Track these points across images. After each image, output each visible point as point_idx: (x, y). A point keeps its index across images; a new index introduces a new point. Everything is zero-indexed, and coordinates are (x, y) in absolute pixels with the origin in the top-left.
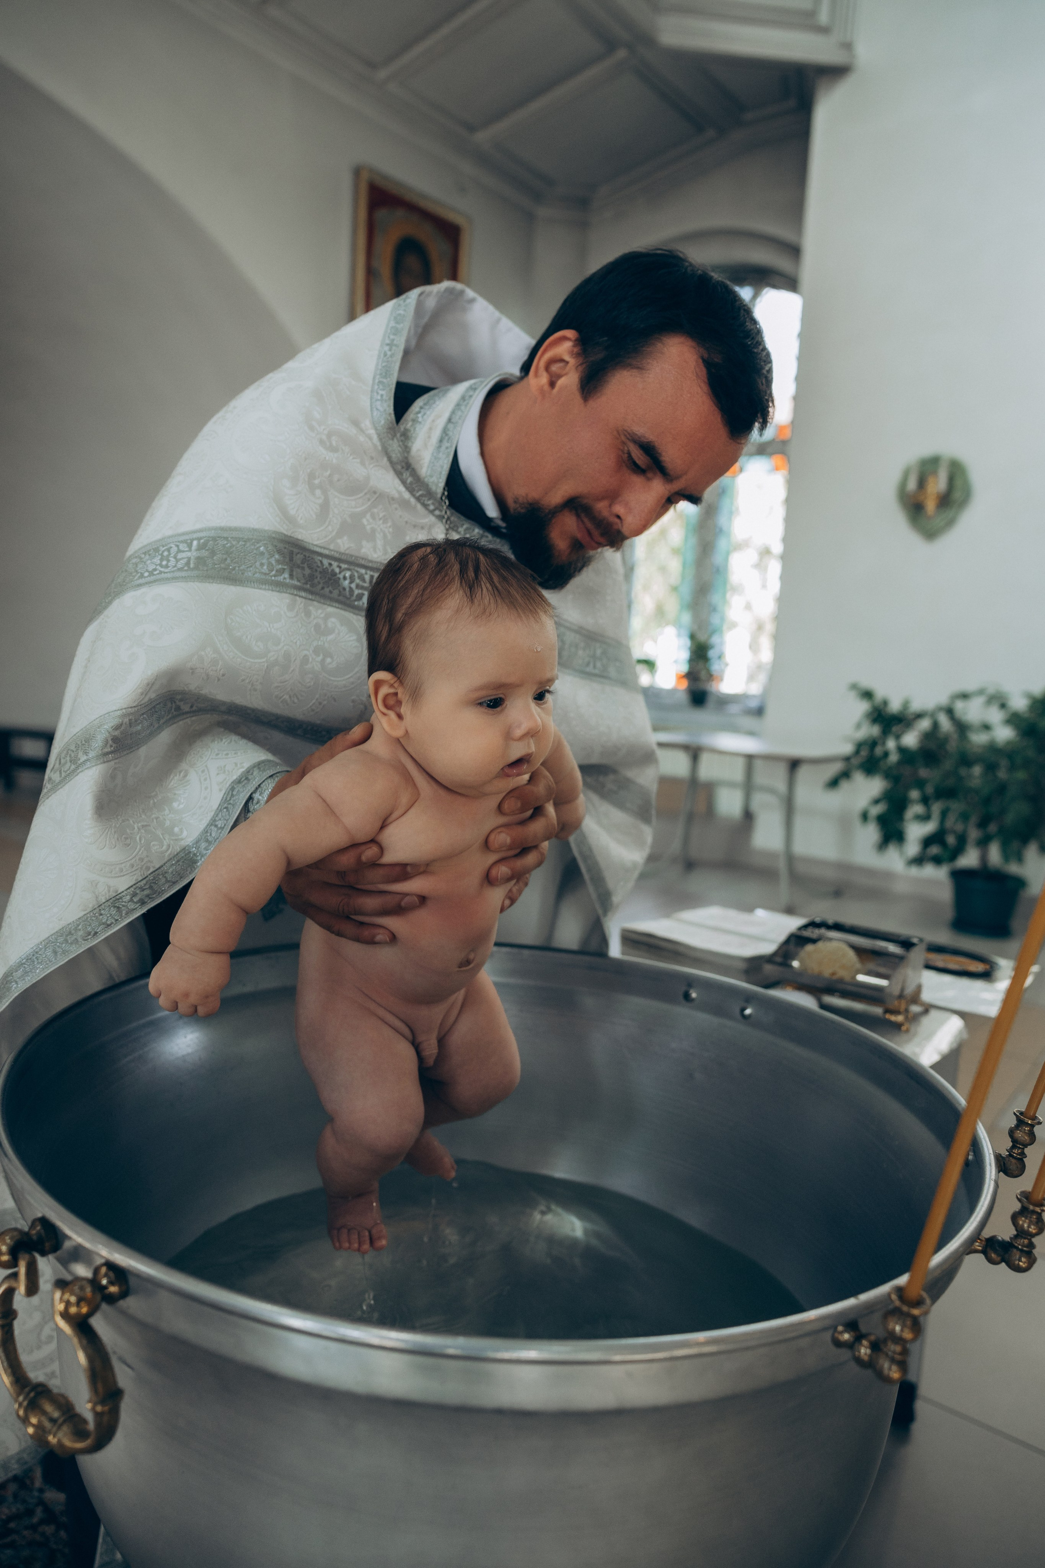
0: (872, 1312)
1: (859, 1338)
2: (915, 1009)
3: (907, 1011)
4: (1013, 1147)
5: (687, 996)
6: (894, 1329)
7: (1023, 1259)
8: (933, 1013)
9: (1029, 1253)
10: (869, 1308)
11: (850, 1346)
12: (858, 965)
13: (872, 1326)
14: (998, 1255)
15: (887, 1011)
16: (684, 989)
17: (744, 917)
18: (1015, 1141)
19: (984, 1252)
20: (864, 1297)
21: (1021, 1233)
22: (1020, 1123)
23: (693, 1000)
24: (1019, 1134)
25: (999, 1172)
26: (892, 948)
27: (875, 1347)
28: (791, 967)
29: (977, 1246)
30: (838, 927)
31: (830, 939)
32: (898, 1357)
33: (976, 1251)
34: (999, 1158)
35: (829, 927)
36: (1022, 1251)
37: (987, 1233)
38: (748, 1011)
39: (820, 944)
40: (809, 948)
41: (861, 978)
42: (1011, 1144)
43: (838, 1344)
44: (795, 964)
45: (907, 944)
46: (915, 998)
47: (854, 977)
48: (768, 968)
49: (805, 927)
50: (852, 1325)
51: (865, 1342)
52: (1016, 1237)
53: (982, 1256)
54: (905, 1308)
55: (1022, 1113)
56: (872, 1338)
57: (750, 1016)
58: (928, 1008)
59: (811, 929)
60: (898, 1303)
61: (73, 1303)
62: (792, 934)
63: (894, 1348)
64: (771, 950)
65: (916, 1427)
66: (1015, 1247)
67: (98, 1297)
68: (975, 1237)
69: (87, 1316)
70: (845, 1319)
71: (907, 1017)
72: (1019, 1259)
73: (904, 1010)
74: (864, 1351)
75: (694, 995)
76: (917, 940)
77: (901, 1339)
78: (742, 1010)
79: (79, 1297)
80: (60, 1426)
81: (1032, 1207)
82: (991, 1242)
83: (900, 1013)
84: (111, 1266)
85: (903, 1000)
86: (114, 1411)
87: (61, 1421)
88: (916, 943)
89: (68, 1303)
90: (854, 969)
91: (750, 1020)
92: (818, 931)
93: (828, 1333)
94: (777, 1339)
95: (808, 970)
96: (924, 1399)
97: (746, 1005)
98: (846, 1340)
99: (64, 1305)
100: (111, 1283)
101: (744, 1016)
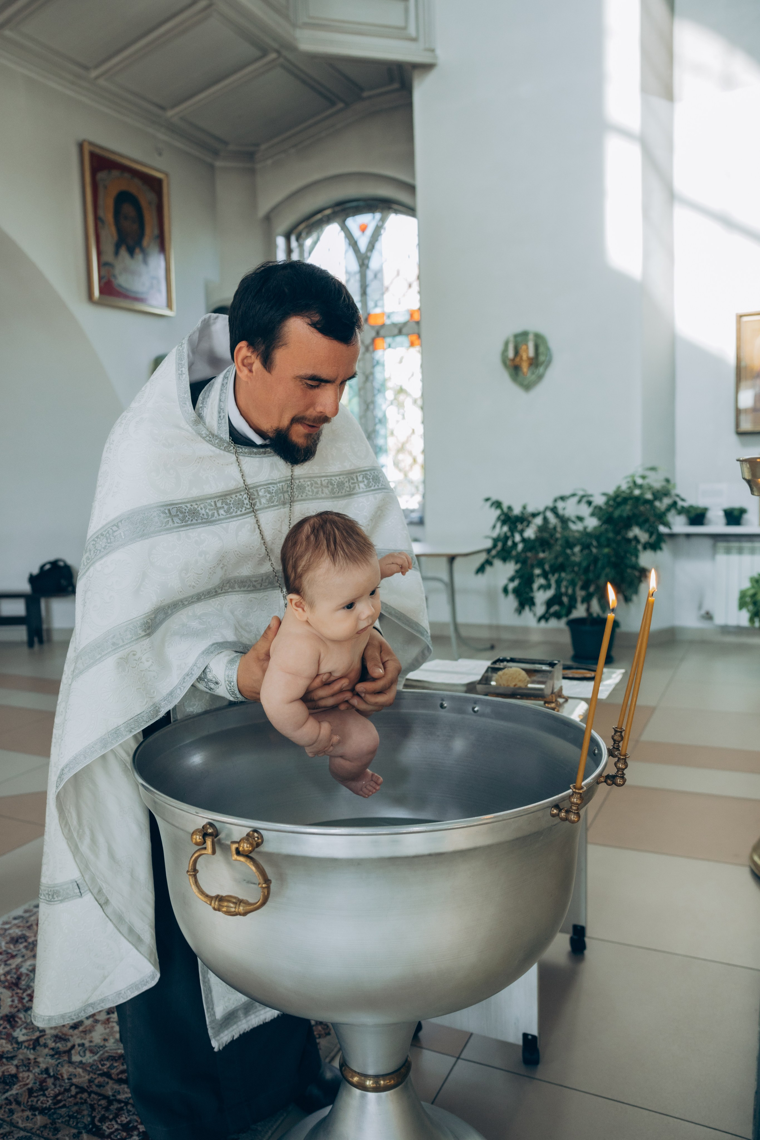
0: (564, 800)
1: (560, 810)
2: (561, 700)
3: (556, 701)
4: (615, 743)
5: (442, 706)
6: (574, 801)
7: (621, 781)
8: (570, 701)
9: (623, 777)
10: (563, 799)
11: (558, 815)
12: (528, 679)
13: (566, 805)
14: (611, 781)
15: (545, 703)
16: (440, 702)
17: (454, 663)
18: (614, 741)
19: (605, 782)
20: (560, 795)
21: (619, 769)
22: (616, 731)
23: (445, 707)
24: (616, 738)
25: (609, 756)
26: (545, 668)
27: (568, 812)
28: (491, 685)
29: (602, 779)
30: (512, 660)
31: (511, 667)
32: (576, 812)
33: (602, 782)
34: (609, 750)
35: (508, 661)
36: (620, 777)
37: (605, 774)
38: (476, 709)
39: (505, 670)
40: (500, 673)
41: (530, 686)
42: (613, 742)
43: (553, 816)
44: (493, 683)
45: (553, 665)
46: (560, 695)
47: (526, 686)
48: (479, 687)
49: (495, 663)
50: (557, 806)
51: (564, 811)
52: (618, 771)
53: (605, 784)
54: (577, 791)
55: (616, 728)
56: (566, 809)
57: (478, 711)
58: (566, 699)
59: (498, 663)
60: (574, 790)
61: (245, 847)
62: (489, 668)
63: (574, 808)
64: (478, 678)
65: (587, 952)
66: (617, 776)
67: (255, 843)
68: (600, 775)
69: (251, 852)
70: (554, 804)
71: (557, 704)
72: (619, 781)
73: (554, 701)
74: (563, 814)
75: (445, 705)
76: (556, 662)
77: (577, 804)
78: (473, 709)
79: (247, 844)
80: (239, 905)
81: (622, 757)
82: (608, 777)
83: (552, 702)
84: (255, 831)
85: (554, 696)
86: (268, 888)
87: (238, 903)
88: (555, 664)
89: (243, 848)
90: (526, 681)
91: (479, 713)
92: (502, 664)
93: (549, 810)
94: (530, 812)
95: (500, 685)
96: (590, 938)
97: (475, 705)
98: (556, 813)
99: (241, 849)
100: (258, 837)
101: (474, 712)
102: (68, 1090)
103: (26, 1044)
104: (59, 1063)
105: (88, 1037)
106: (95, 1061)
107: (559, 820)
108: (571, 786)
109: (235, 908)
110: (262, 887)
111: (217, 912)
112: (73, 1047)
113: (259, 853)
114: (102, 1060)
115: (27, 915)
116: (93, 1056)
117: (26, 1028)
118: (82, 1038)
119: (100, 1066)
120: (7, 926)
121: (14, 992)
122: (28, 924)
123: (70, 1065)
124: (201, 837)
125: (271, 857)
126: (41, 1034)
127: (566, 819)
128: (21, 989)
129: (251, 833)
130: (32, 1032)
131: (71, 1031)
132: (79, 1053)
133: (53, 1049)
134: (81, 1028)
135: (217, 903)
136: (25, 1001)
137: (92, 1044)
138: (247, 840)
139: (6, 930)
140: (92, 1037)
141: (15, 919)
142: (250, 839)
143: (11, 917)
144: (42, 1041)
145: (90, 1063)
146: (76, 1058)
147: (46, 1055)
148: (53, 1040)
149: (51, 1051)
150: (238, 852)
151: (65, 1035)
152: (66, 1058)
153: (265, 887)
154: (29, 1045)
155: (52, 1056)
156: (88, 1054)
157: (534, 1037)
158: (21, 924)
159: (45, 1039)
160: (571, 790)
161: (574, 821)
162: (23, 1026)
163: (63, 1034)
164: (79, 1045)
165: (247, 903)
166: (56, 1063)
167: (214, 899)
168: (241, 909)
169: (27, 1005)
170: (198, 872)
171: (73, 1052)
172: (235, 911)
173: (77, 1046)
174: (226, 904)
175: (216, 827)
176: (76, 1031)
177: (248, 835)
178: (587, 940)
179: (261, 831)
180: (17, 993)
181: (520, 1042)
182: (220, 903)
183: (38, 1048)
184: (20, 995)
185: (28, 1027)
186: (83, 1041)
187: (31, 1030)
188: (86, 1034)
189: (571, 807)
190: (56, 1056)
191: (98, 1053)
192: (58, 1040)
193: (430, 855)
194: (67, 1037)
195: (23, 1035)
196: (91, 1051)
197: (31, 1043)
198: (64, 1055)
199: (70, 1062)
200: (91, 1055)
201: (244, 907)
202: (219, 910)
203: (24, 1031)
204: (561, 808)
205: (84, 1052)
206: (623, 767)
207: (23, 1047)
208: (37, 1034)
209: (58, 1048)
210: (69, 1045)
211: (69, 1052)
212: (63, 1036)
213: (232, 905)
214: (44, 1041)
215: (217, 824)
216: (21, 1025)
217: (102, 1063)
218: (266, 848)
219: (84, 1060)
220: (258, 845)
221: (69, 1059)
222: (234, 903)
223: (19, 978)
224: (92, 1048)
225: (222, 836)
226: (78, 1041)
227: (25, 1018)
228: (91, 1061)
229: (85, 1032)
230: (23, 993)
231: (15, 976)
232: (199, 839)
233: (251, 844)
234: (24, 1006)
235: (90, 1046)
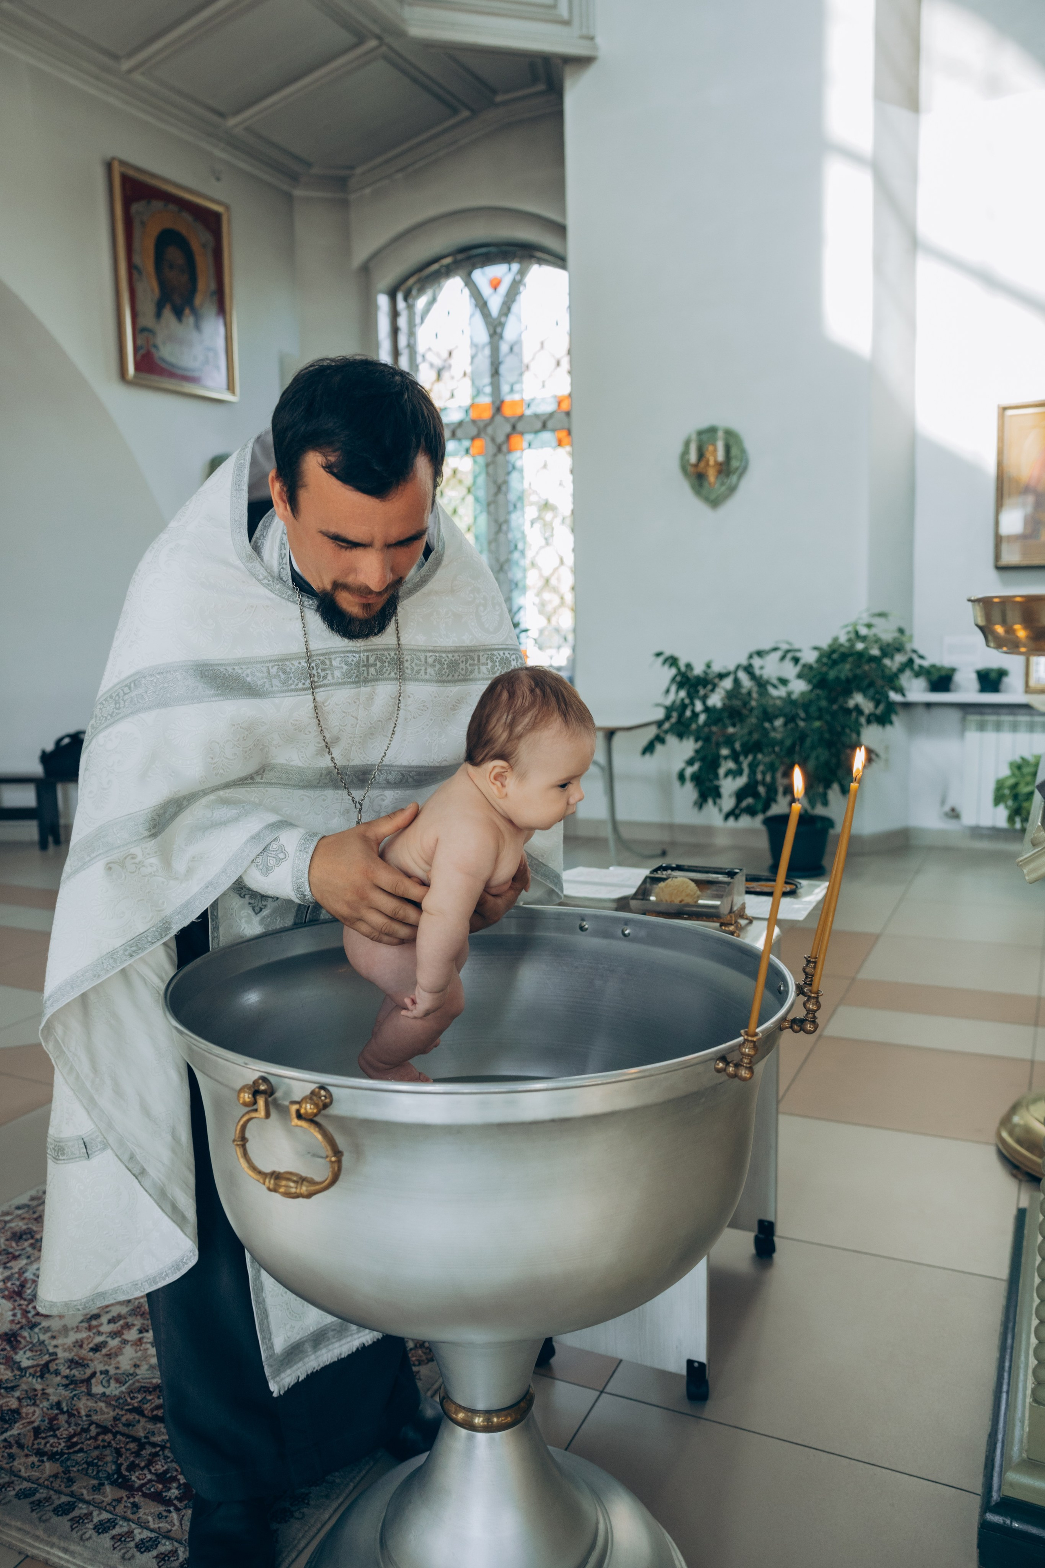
0: (733, 1051)
1: (727, 1063)
2: (743, 922)
3: (736, 922)
4: (807, 977)
5: (582, 928)
6: (745, 1051)
7: (812, 1026)
8: (755, 922)
9: (814, 1022)
10: (732, 1049)
11: (724, 1070)
12: (699, 893)
13: (734, 1057)
14: (798, 1026)
15: (722, 924)
16: (578, 923)
17: (603, 872)
18: (806, 974)
19: (791, 1027)
20: (727, 1044)
21: (809, 1011)
22: (809, 962)
23: (587, 929)
24: (808, 970)
25: (798, 995)
26: (721, 878)
27: (737, 1066)
28: (649, 900)
29: (787, 1024)
30: (679, 868)
31: (676, 877)
32: (748, 1066)
33: (787, 1028)
34: (796, 986)
35: (673, 869)
36: (810, 1021)
37: (789, 1017)
38: (627, 932)
39: (668, 881)
40: (662, 884)
41: (701, 902)
42: (803, 976)
43: (719, 1071)
44: (653, 898)
45: (731, 874)
46: (742, 915)
47: (696, 902)
48: (633, 903)
49: (655, 871)
50: (723, 1058)
51: (731, 1065)
52: (807, 1014)
53: (790, 1030)
54: (750, 1038)
55: (808, 957)
56: (735, 1062)
57: (629, 934)
58: (751, 921)
59: (659, 872)
60: (746, 1037)
61: (309, 1108)
62: (647, 877)
63: (746, 1061)
64: (631, 891)
65: (776, 1256)
66: (807, 1020)
67: (321, 1104)
68: (784, 1019)
69: (316, 1115)
70: (719, 1055)
71: (737, 927)
72: (809, 1027)
73: (733, 922)
74: (731, 1069)
75: (586, 926)
76: (737, 871)
77: (749, 1055)
78: (623, 932)
79: (311, 1104)
80: (302, 1184)
81: (813, 995)
82: (794, 1021)
83: (732, 924)
84: (322, 1087)
85: (733, 915)
86: (339, 1162)
87: (300, 1182)
88: (736, 873)
89: (306, 1109)
90: (696, 895)
91: (630, 937)
92: (665, 873)
93: (712, 1063)
94: (687, 1065)
95: (662, 901)
96: (780, 1237)
97: (625, 927)
98: (722, 1068)
99: (302, 1111)
100: (325, 1096)
101: (625, 935)
102: (87, 1430)
103: (31, 1371)
104: (75, 1395)
105: (113, 1362)
106: (122, 1392)
107: (727, 1078)
108: (742, 1031)
109: (296, 1188)
110: (331, 1162)
111: (273, 1193)
112: (94, 1375)
113: (327, 1117)
114: (132, 1392)
115: (35, 1203)
116: (120, 1387)
117: (31, 1350)
118: (106, 1363)
119: (129, 1400)
120: (7, 1218)
121: (16, 1304)
122: (35, 1216)
123: (89, 1397)
124: (250, 1096)
125: (342, 1122)
126: (52, 1358)
127: (735, 1076)
128: (25, 1300)
129: (317, 1090)
130: (39, 1355)
131: (91, 1354)
132: (102, 1382)
133: (67, 1377)
134: (104, 1351)
135: (272, 1181)
136: (30, 1315)
137: (118, 1371)
138: (311, 1099)
139: (6, 1222)
140: (118, 1362)
141: (18, 1208)
142: (315, 1098)
143: (13, 1207)
144: (53, 1367)
145: (115, 1396)
146: (97, 1389)
147: (58, 1385)
148: (67, 1365)
149: (65, 1379)
150: (299, 1116)
151: (83, 1359)
152: (84, 1389)
153: (335, 1162)
154: (36, 1372)
155: (66, 1386)
156: (113, 1384)
157: (701, 1364)
158: (27, 1216)
159: (56, 1365)
160: (741, 1039)
161: (746, 1077)
162: (27, 1348)
163: (81, 1358)
164: (101, 1373)
165: (311, 1182)
166: (71, 1395)
167: (269, 1176)
168: (304, 1189)
169: (33, 1320)
170: (247, 1141)
171: (93, 1381)
172: (296, 1193)
173: (98, 1374)
174: (284, 1183)
175: (270, 1083)
176: (98, 1355)
177: (313, 1093)
178: (776, 1240)
179: (330, 1088)
180: (20, 1305)
181: (684, 1372)
182: (276, 1181)
183: (47, 1375)
184: (24, 1307)
185: (35, 1349)
186: (107, 1367)
187: (39, 1353)
188: (110, 1358)
189: (741, 1060)
190: (72, 1387)
191: (126, 1382)
192: (73, 1366)
193: (553, 1121)
194: (86, 1362)
195: (28, 1359)
196: (118, 1381)
197: (38, 1369)
198: (81, 1385)
199: (89, 1394)
200: (118, 1385)
201: (307, 1187)
202: (275, 1190)
203: (29, 1354)
204: (729, 1061)
205: (108, 1381)
206: (815, 1008)
207: (28, 1375)
208: (47, 1358)
209: (74, 1376)
210: (89, 1372)
211: (88, 1381)
212: (81, 1361)
213: (292, 1184)
214: (55, 1367)
215: (272, 1079)
216: (25, 1346)
217: (132, 1395)
218: (336, 1110)
219: (108, 1392)
220: (326, 1106)
221: (88, 1390)
222: (294, 1182)
223: (23, 1285)
224: (119, 1376)
225: (278, 1094)
226: (100, 1367)
227: (30, 1337)
228: (117, 1392)
229: (109, 1356)
230: (27, 1306)
231: (18, 1283)
232: (249, 1098)
233: (316, 1105)
234: (29, 1322)
235: (116, 1374)
